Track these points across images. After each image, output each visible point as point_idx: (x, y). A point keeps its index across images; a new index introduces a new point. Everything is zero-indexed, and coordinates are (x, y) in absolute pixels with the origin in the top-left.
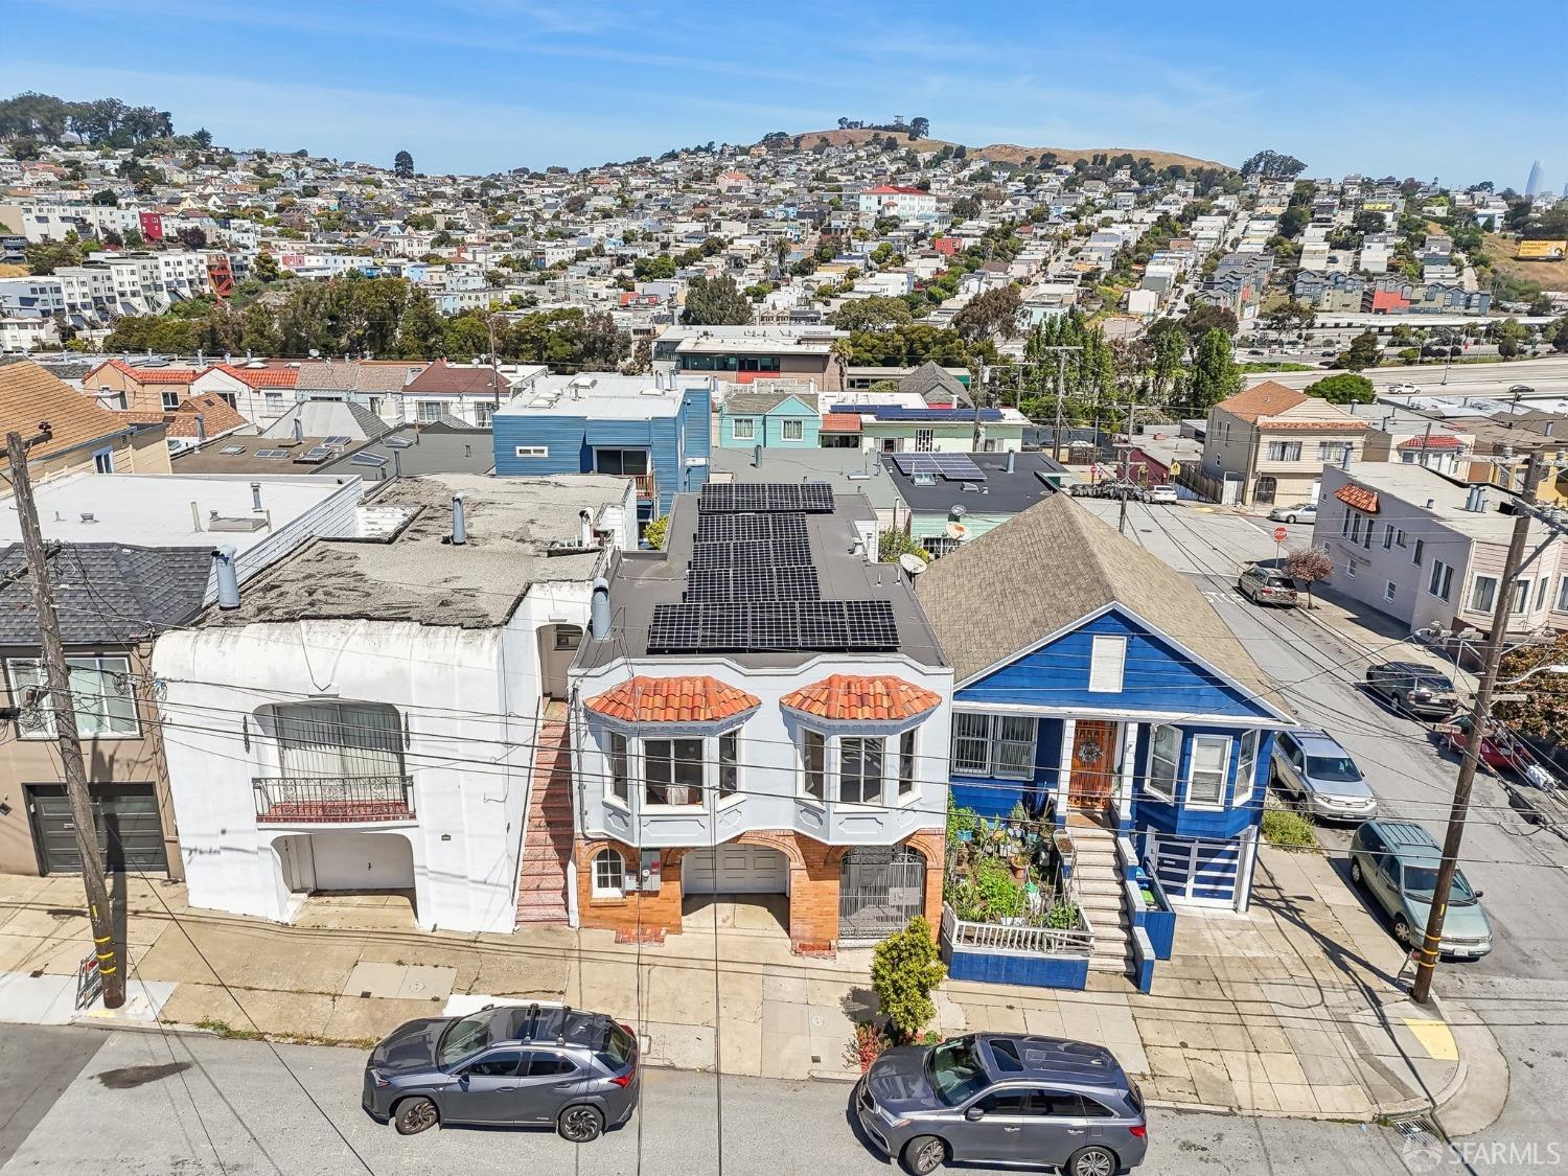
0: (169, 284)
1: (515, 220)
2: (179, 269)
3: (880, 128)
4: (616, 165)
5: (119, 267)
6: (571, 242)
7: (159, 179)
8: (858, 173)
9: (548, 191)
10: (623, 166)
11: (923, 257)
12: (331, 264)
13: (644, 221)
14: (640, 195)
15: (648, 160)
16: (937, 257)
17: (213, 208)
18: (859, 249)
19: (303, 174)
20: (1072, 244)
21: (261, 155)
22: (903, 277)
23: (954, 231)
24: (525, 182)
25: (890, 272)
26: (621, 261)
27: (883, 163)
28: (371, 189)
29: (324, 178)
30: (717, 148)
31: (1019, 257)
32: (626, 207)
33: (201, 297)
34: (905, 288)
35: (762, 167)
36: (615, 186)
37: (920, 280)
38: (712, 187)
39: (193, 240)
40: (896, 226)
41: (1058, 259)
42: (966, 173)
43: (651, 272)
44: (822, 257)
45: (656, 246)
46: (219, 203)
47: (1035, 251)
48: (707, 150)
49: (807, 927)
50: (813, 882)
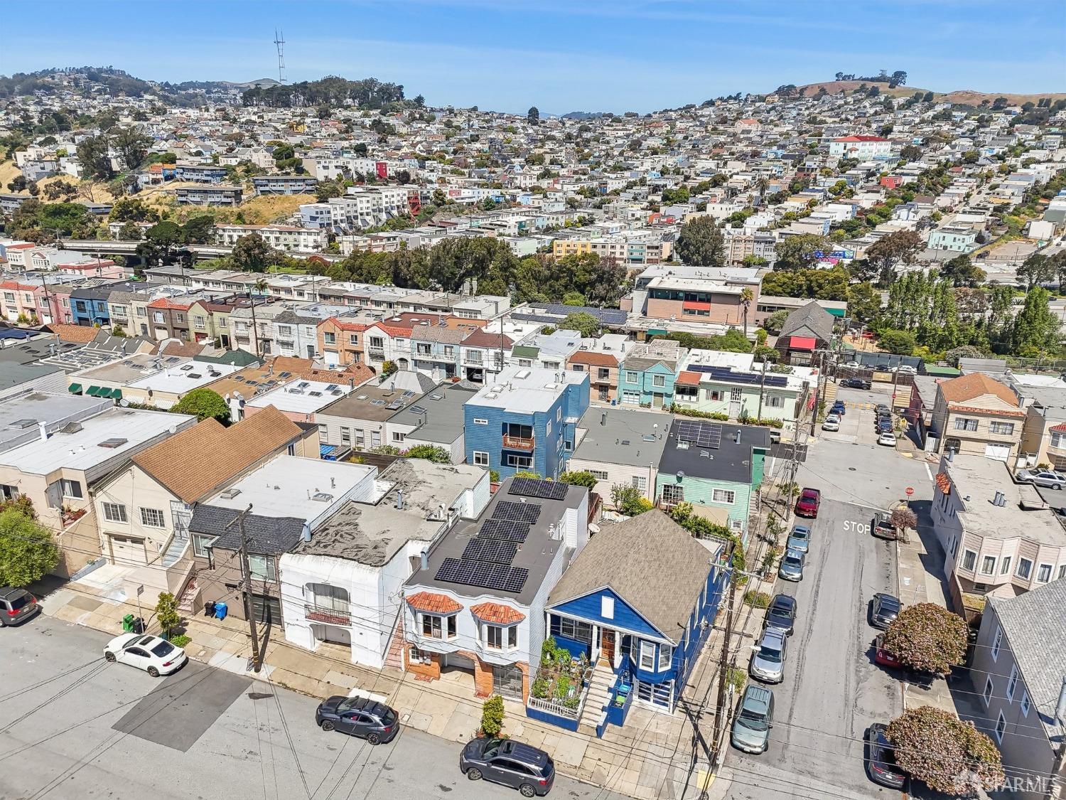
0: (386, 208)
1: (594, 157)
2: (392, 199)
3: (867, 79)
4: (671, 110)
5: (361, 199)
6: (627, 174)
7: (392, 132)
8: (843, 116)
9: (621, 133)
10: (675, 111)
11: (868, 192)
12: (476, 194)
13: (678, 157)
14: (680, 137)
15: (694, 106)
16: (878, 192)
17: (418, 152)
18: (822, 184)
19: (472, 125)
20: (994, 181)
21: (451, 111)
22: (849, 208)
23: (898, 171)
24: (608, 125)
25: (840, 203)
26: (655, 189)
27: (865, 107)
28: (510, 135)
29: (484, 128)
30: (743, 97)
31: (947, 191)
32: (669, 147)
33: (403, 216)
34: (850, 215)
35: (772, 112)
36: (666, 128)
37: (863, 209)
38: (731, 130)
39: (403, 178)
40: (855, 166)
41: (980, 192)
42: (931, 113)
43: (673, 199)
44: (794, 190)
45: (681, 178)
46: (422, 148)
47: (961, 186)
48: (735, 99)
49: (481, 687)
50: (483, 672)
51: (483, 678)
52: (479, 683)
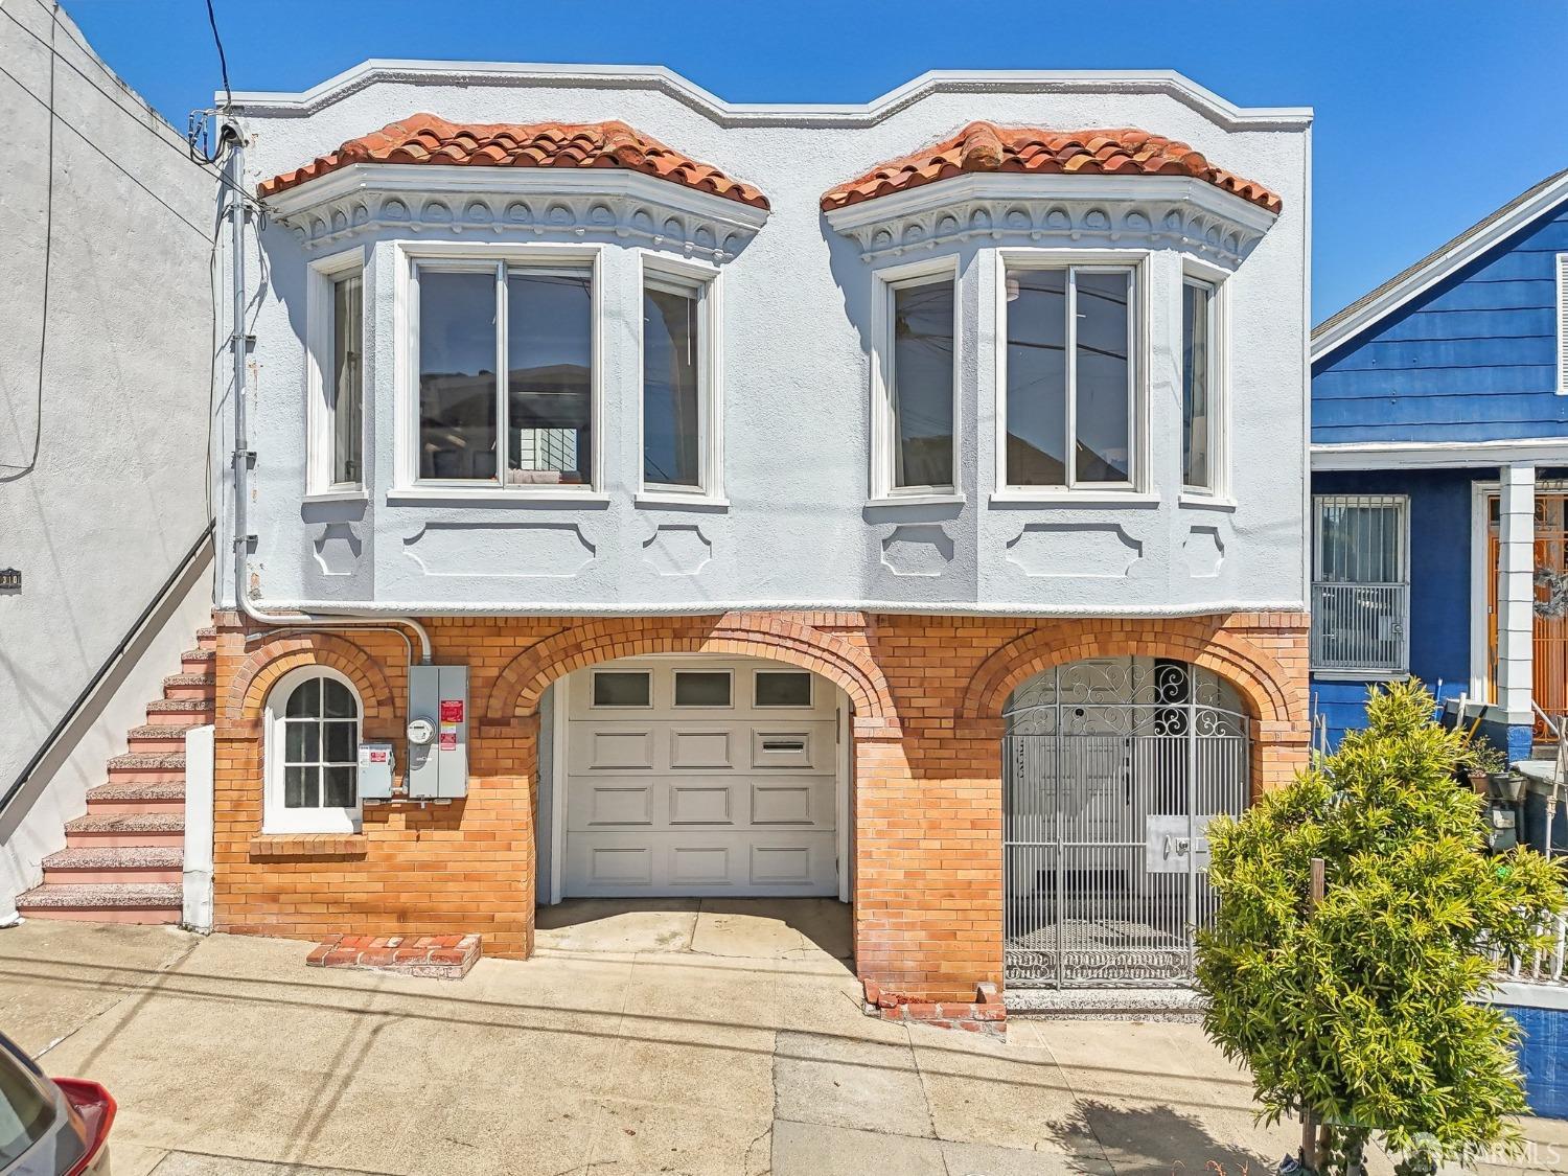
49: (908, 935)
50: (924, 783)
51: (923, 844)
52: (886, 905)
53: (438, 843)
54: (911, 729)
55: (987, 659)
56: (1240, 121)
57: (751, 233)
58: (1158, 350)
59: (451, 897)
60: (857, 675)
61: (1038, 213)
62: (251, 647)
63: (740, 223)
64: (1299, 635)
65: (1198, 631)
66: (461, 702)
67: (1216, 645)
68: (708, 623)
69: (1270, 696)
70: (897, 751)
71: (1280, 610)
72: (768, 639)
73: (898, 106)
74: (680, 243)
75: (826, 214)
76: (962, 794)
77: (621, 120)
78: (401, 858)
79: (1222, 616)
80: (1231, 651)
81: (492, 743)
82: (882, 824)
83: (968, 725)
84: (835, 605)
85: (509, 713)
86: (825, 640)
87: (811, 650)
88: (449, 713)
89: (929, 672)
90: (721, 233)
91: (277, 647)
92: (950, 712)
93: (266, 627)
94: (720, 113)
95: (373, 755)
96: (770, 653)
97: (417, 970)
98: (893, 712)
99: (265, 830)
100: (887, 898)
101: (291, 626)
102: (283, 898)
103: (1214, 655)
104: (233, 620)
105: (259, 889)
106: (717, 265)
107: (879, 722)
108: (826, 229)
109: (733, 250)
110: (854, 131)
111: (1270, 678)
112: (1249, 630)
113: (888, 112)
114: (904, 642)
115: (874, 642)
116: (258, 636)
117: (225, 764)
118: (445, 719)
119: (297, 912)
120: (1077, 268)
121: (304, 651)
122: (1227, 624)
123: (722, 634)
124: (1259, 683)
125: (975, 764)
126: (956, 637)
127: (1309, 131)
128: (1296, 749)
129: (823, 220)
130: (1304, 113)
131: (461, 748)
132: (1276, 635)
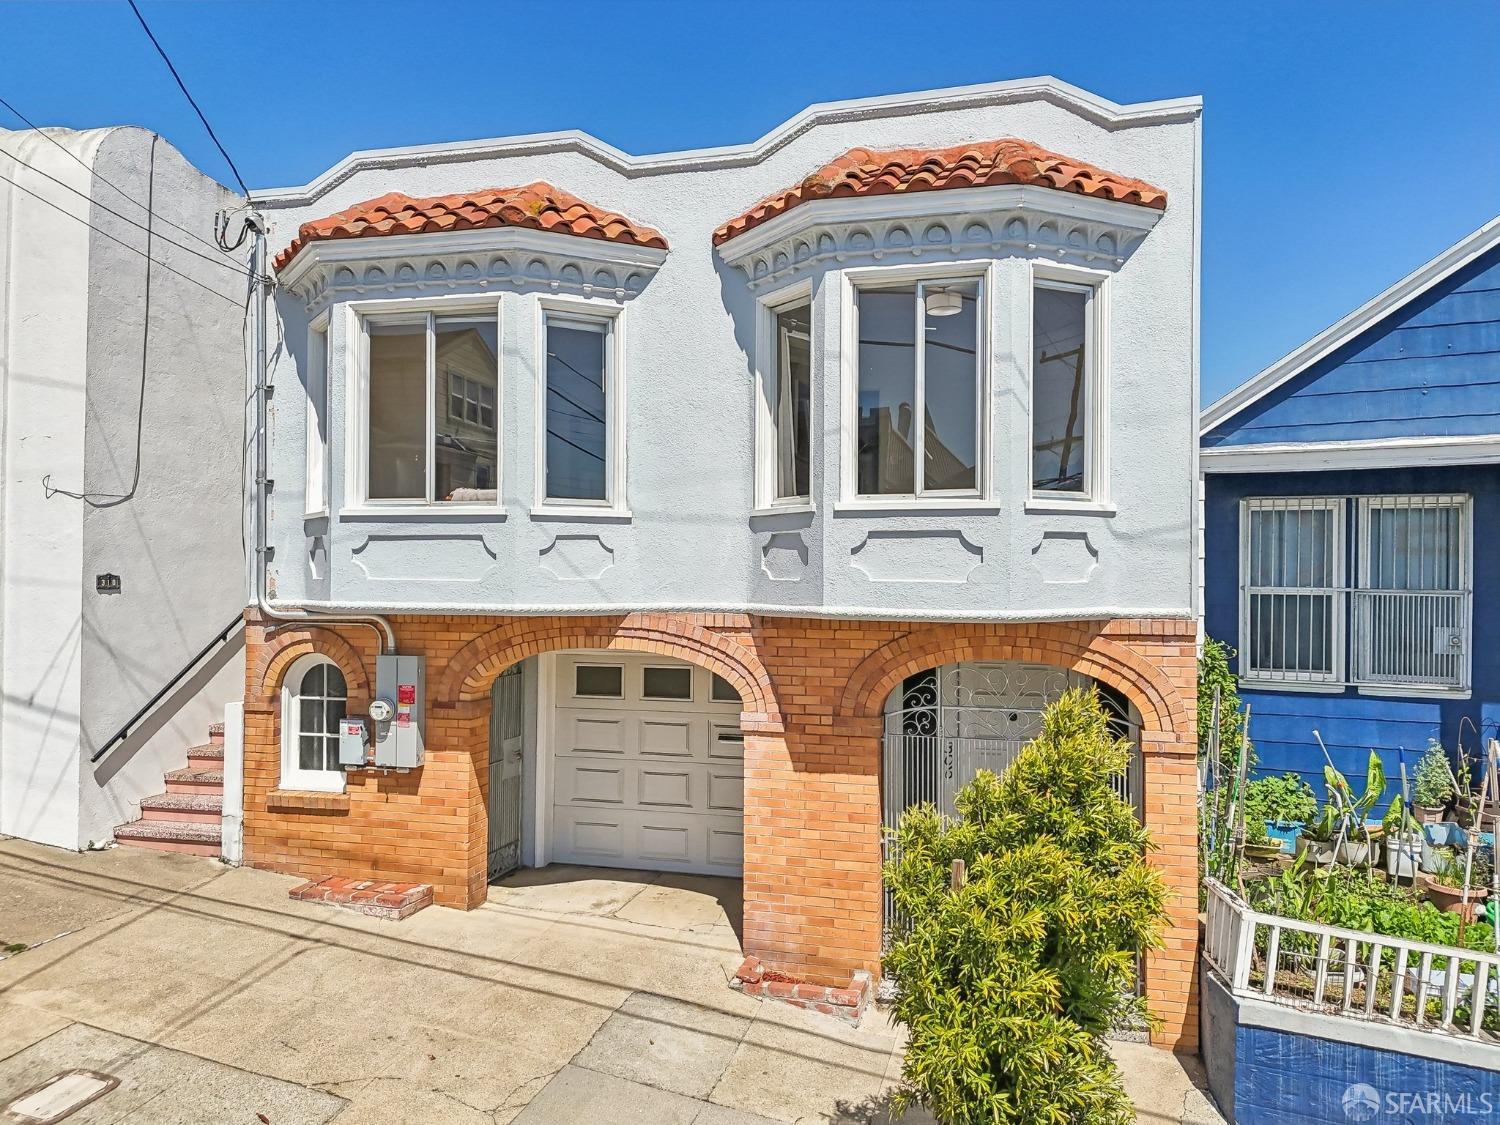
49: (789, 919)
50: (804, 776)
51: (804, 834)
52: (769, 888)
53: (401, 805)
54: (792, 724)
55: (864, 659)
56: (1121, 118)
57: (652, 271)
58: (1001, 358)
59: (411, 851)
60: (745, 673)
61: (879, 234)
62: (269, 637)
63: (638, 264)
64: (1187, 644)
65: (1074, 638)
66: (413, 687)
67: (1094, 652)
68: (614, 622)
69: (1154, 705)
70: (780, 745)
71: (1165, 617)
72: (666, 638)
73: (781, 142)
74: (579, 286)
75: (717, 248)
76: (839, 789)
77: (546, 181)
78: (374, 816)
79: (1100, 622)
80: (1110, 659)
81: (443, 723)
82: (766, 811)
83: (844, 723)
84: (723, 608)
85: (454, 698)
86: (715, 639)
87: (703, 649)
88: (405, 696)
89: (810, 672)
90: (622, 275)
91: (286, 638)
92: (829, 710)
93: (278, 621)
94: (625, 166)
95: (350, 729)
96: (668, 651)
97: (366, 909)
98: (775, 708)
99: (281, 786)
100: (771, 883)
101: (295, 621)
102: (290, 841)
103: (1093, 662)
104: (256, 616)
105: (274, 833)
106: (620, 301)
107: (763, 717)
108: (718, 262)
109: (636, 287)
110: (743, 169)
111: (1153, 687)
112: (1131, 637)
113: (772, 148)
114: (787, 642)
115: (760, 643)
116: (272, 628)
117: (251, 731)
118: (401, 700)
119: (300, 855)
120: (924, 283)
121: (306, 641)
122: (1106, 630)
123: (628, 633)
124: (1142, 692)
125: (853, 761)
126: (834, 639)
127: (1199, 121)
128: (1182, 761)
129: (715, 254)
130: (1195, 102)
131: (414, 725)
132: (1161, 643)
